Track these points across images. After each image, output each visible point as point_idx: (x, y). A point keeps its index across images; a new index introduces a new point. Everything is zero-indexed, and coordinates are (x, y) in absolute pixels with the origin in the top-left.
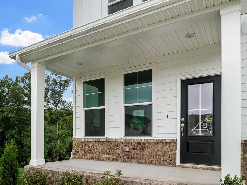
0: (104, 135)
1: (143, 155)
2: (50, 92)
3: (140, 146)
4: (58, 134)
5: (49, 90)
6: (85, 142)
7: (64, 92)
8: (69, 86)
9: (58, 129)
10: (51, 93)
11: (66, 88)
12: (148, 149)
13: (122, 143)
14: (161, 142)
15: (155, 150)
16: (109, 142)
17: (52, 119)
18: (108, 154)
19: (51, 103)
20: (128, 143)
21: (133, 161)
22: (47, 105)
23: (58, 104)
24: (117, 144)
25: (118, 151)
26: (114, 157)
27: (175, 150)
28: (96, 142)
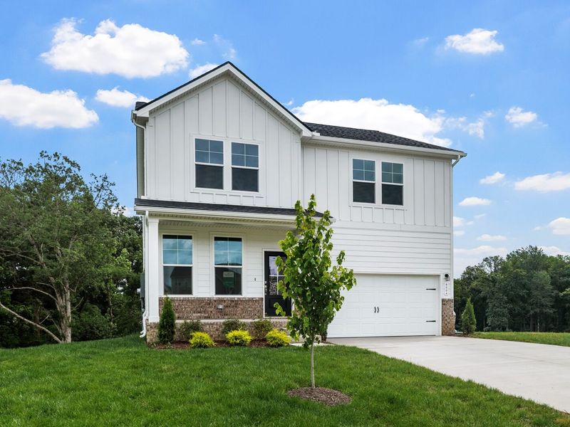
1: (236, 311)
3: (233, 304)
12: (241, 306)
13: (215, 301)
14: (252, 300)
15: (247, 307)
16: (200, 301)
18: (199, 312)
20: (221, 301)
21: (226, 317)
24: (209, 302)
25: (210, 309)
26: (206, 315)
27: (262, 306)
28: (184, 300)
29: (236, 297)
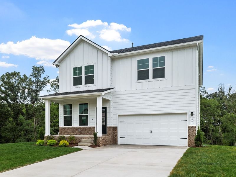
0: (72, 125)
1: (85, 132)
2: (26, 90)
3: (84, 129)
4: (34, 127)
5: (25, 88)
6: (64, 128)
7: (40, 91)
8: (45, 86)
9: (34, 123)
10: (28, 91)
11: (42, 88)
12: (87, 130)
13: (78, 128)
14: (90, 128)
15: (89, 130)
16: (74, 128)
17: (28, 114)
18: (73, 132)
19: (27, 100)
20: (80, 128)
21: (82, 134)
22: (24, 102)
23: (35, 101)
24: (76, 128)
25: (77, 131)
26: (75, 133)
27: (95, 130)
28: (69, 128)
29: (85, 126)
